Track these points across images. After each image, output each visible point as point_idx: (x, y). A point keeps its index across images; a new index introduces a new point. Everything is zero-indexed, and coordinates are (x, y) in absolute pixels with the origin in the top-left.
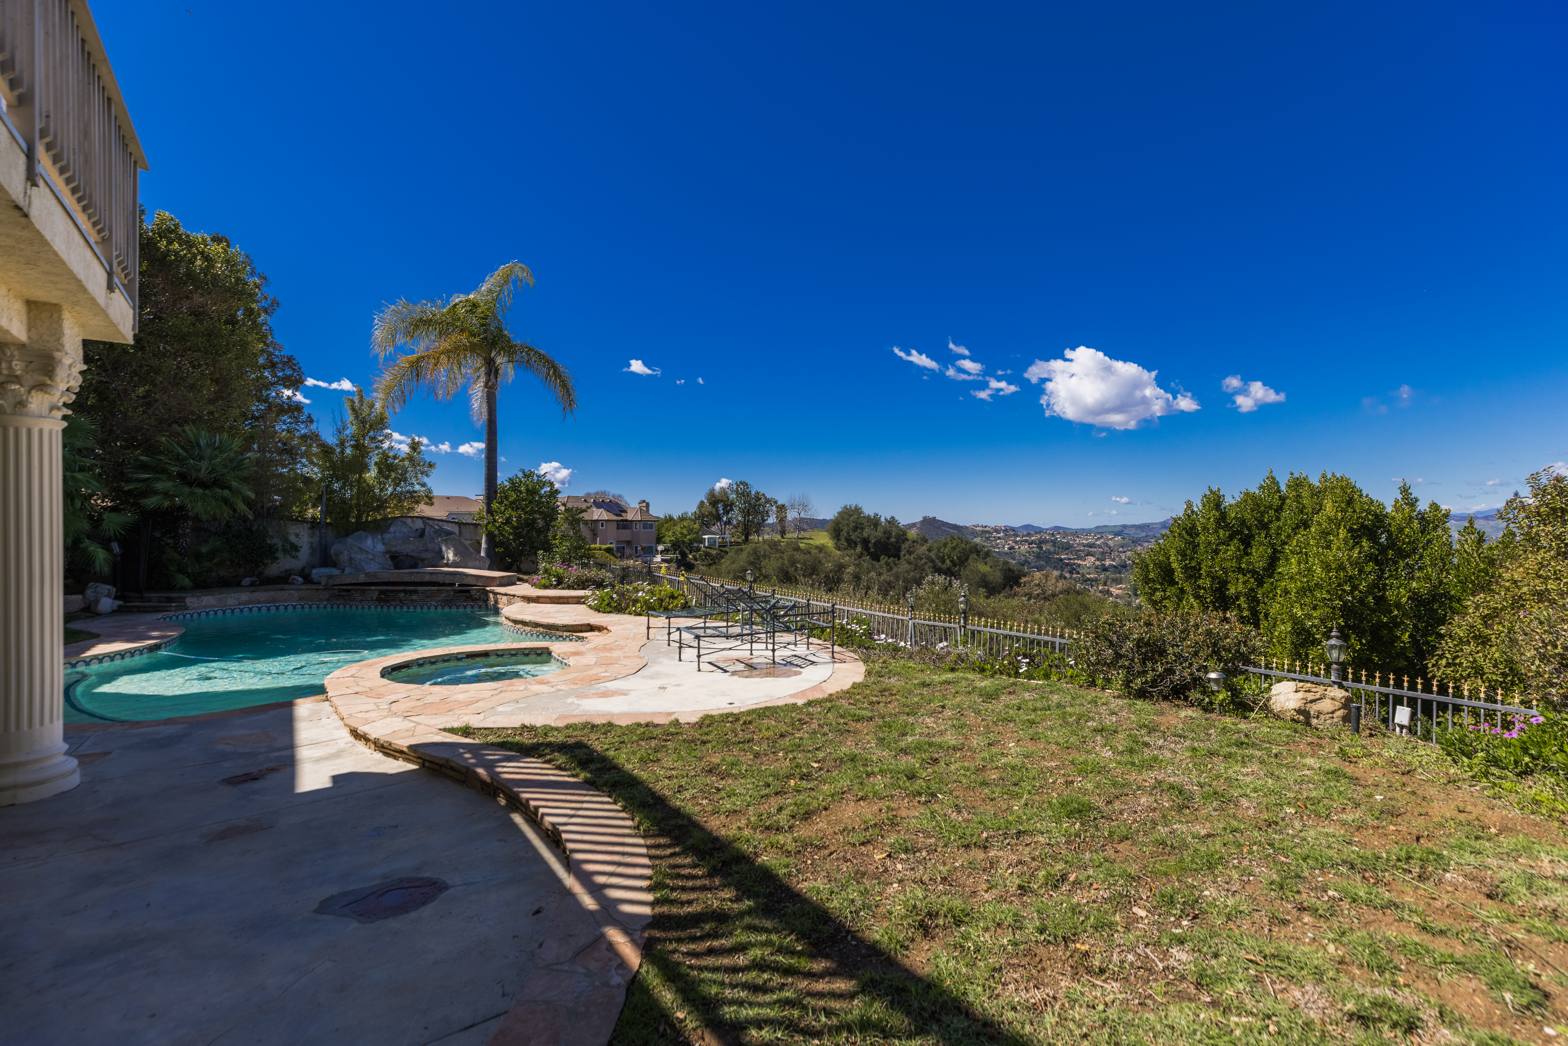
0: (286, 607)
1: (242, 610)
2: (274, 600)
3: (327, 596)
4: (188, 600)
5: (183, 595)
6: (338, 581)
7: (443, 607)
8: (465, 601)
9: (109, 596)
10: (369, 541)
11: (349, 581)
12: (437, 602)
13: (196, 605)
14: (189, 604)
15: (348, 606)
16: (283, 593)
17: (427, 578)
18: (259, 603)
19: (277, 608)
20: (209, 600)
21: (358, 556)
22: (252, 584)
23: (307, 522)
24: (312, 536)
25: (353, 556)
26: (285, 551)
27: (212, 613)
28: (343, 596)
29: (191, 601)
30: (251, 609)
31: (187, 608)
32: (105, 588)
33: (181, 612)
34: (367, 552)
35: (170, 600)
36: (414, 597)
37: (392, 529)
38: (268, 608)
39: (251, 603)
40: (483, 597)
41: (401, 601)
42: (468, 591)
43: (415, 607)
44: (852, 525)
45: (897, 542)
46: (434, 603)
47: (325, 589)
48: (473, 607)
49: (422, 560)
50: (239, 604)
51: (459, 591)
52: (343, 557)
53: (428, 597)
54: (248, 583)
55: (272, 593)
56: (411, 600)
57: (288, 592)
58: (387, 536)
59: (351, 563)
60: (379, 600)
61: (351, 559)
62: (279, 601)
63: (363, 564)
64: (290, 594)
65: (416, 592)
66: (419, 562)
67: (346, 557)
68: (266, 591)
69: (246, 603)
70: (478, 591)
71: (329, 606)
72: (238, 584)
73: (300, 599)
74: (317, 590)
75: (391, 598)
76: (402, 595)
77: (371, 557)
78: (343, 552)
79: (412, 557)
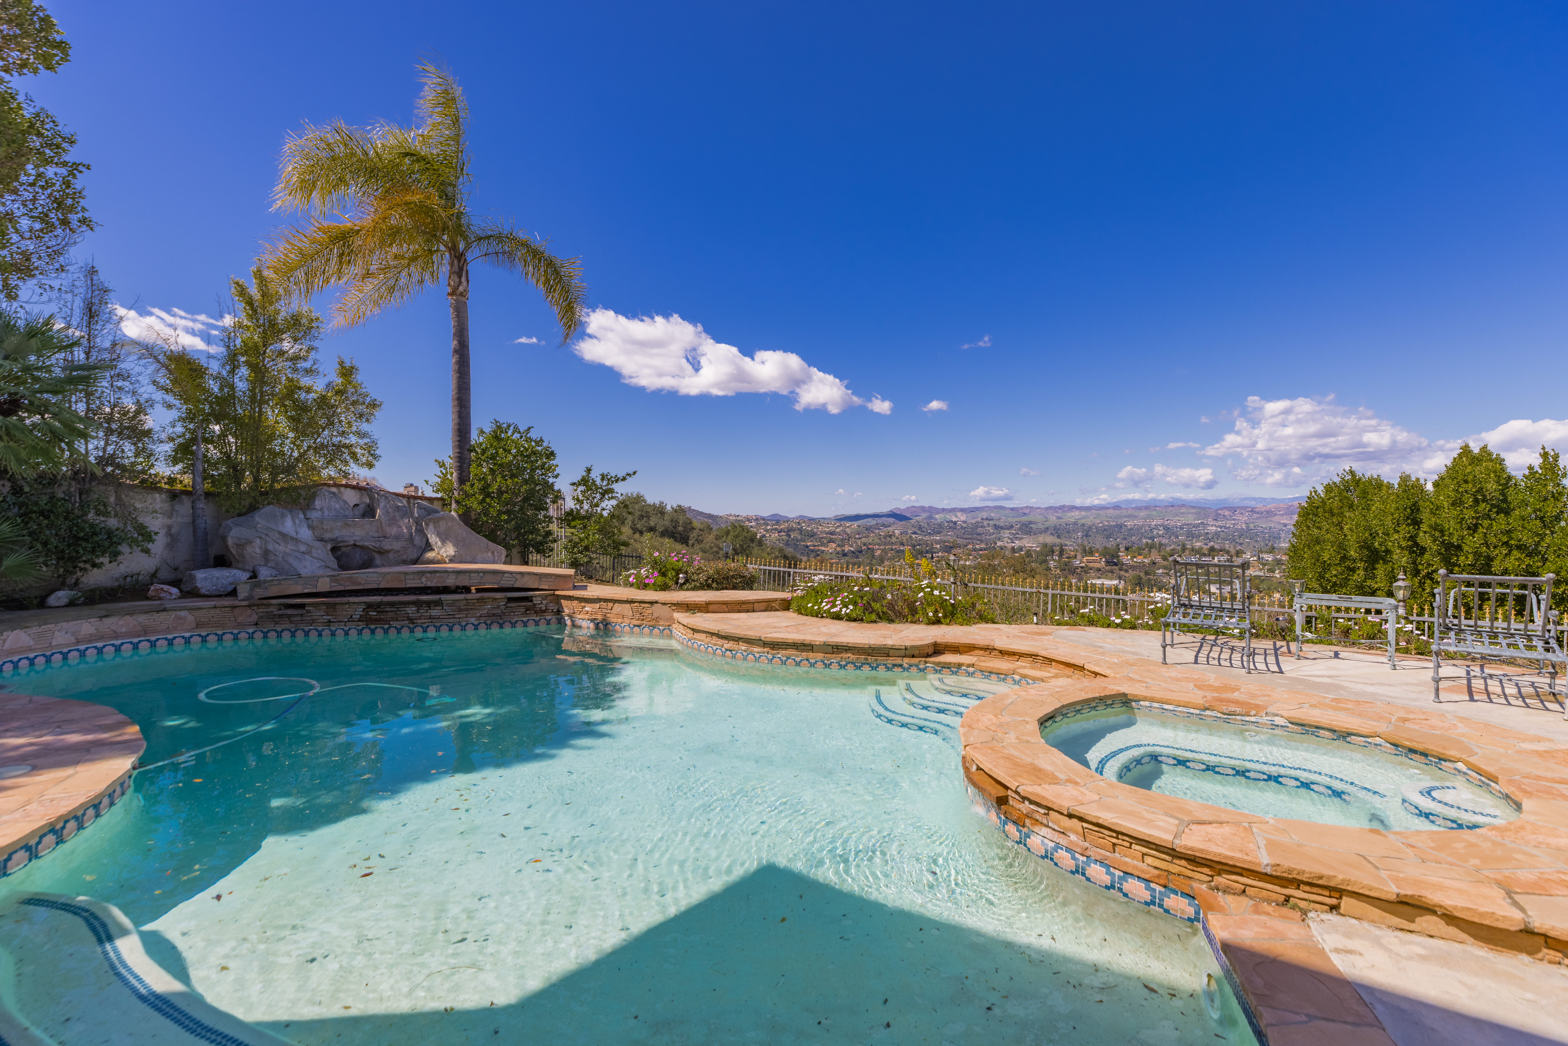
3: (254, 618)
7: (489, 627)
8: (522, 614)
10: (287, 522)
11: (298, 589)
15: (300, 633)
18: (116, 638)
19: (154, 644)
21: (278, 549)
22: (72, 604)
23: (162, 490)
24: (174, 514)
25: (270, 547)
30: (100, 650)
36: (435, 612)
37: (318, 503)
38: (136, 646)
39: (101, 638)
40: (553, 607)
41: (411, 620)
42: (528, 599)
43: (438, 629)
44: (637, 514)
45: (685, 531)
46: (473, 620)
47: (250, 606)
48: (537, 623)
49: (382, 552)
50: (78, 642)
51: (510, 600)
52: (249, 549)
53: (460, 610)
54: (65, 601)
55: (142, 618)
56: (430, 617)
57: (173, 614)
58: (314, 515)
59: (267, 560)
60: (366, 620)
61: (266, 553)
62: (156, 632)
63: (291, 560)
64: (179, 618)
65: (439, 603)
66: (377, 556)
67: (255, 550)
68: (131, 614)
69: (91, 639)
70: (545, 597)
71: (259, 635)
72: (42, 604)
73: (199, 625)
74: (234, 607)
75: (391, 615)
76: (411, 610)
77: (303, 548)
78: (249, 542)
79: (363, 548)
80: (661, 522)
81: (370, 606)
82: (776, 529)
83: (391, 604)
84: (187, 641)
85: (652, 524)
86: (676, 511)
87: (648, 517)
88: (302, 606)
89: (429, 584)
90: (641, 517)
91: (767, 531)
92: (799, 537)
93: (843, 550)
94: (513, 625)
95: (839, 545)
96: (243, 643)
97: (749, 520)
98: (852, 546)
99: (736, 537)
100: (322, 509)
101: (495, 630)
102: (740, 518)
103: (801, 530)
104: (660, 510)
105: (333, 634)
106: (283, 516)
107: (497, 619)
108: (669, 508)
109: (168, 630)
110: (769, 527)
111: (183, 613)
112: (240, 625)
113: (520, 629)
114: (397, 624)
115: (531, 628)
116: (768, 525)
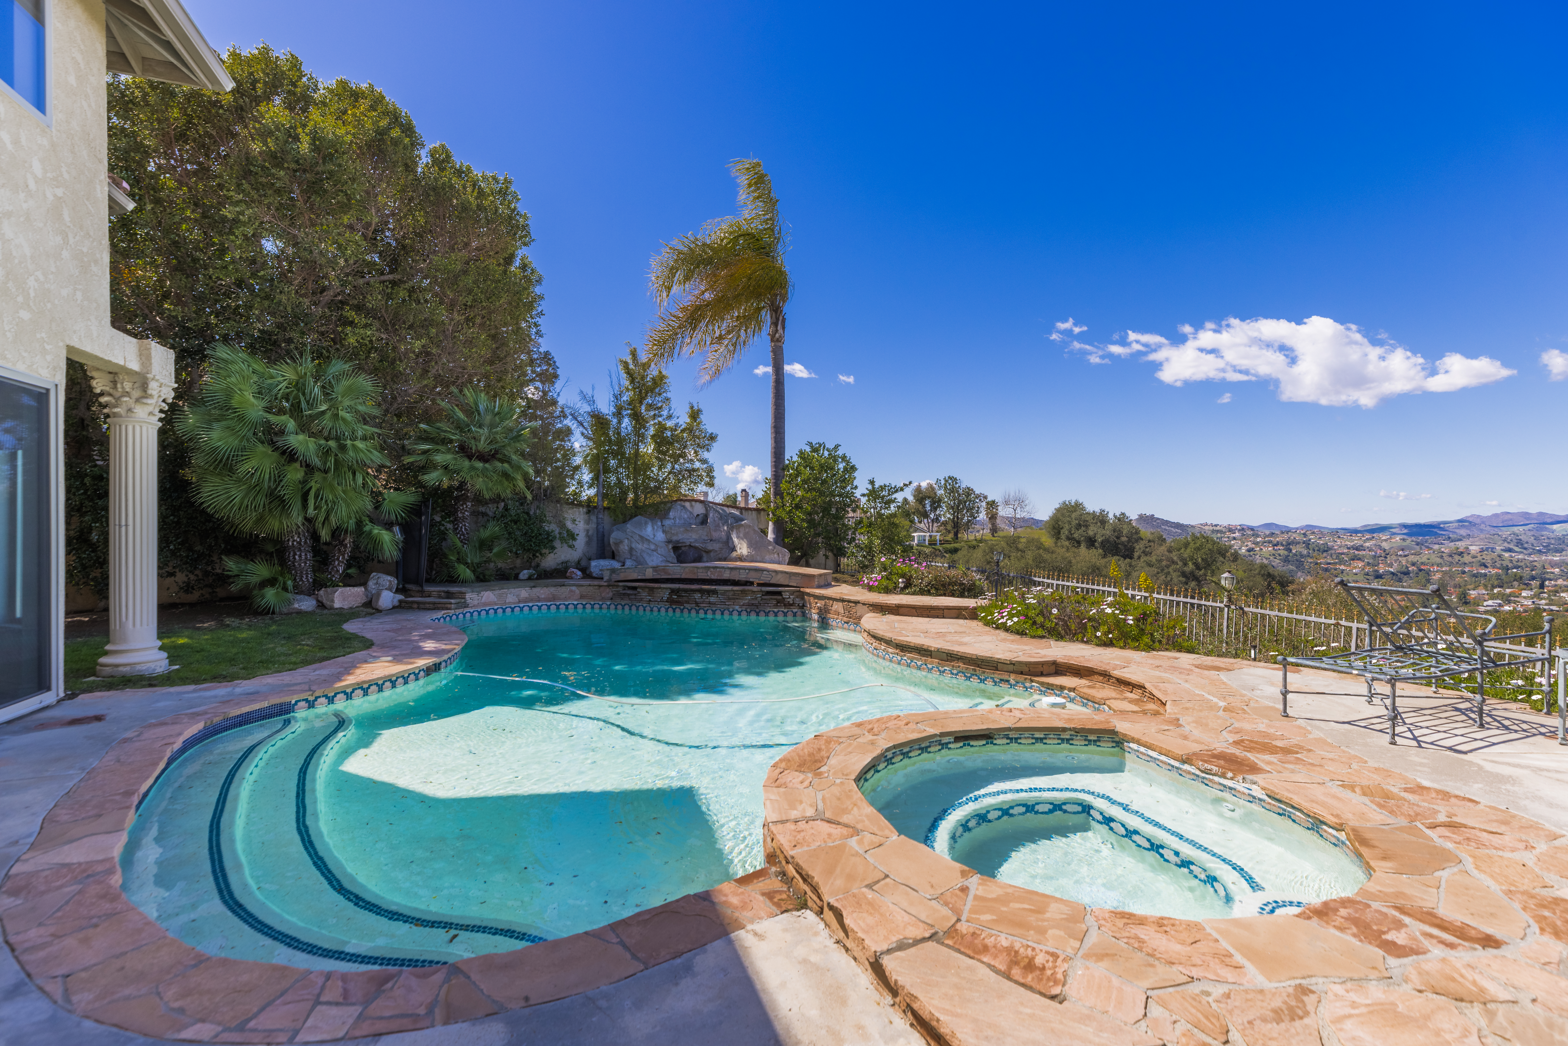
0: (567, 606)
1: (522, 609)
2: (554, 598)
3: (611, 594)
4: (468, 596)
5: (463, 589)
6: (622, 576)
7: (748, 614)
8: (776, 606)
9: (390, 589)
10: (649, 528)
11: (635, 576)
12: (741, 606)
13: (476, 602)
14: (469, 601)
15: (634, 608)
16: (563, 589)
17: (726, 575)
18: (540, 602)
19: (558, 607)
20: (489, 596)
21: (640, 546)
22: (530, 578)
23: (583, 506)
24: (588, 522)
25: (633, 545)
26: (563, 540)
27: (492, 611)
28: (629, 595)
29: (471, 597)
30: (531, 608)
31: (467, 606)
32: (387, 580)
33: (460, 611)
34: (649, 541)
35: (449, 595)
36: (713, 599)
37: (672, 514)
38: (549, 607)
39: (531, 600)
40: (798, 601)
41: (697, 604)
42: (779, 593)
43: (714, 612)
44: (1075, 522)
45: (1129, 541)
46: (737, 607)
47: (608, 586)
48: (785, 614)
49: (708, 552)
50: (520, 602)
51: (768, 593)
52: (621, 547)
53: (729, 599)
54: (526, 576)
55: (552, 589)
56: (710, 603)
57: (569, 588)
58: (667, 522)
59: (631, 555)
60: (671, 601)
61: (631, 549)
62: (560, 599)
63: (645, 555)
64: (571, 591)
65: (715, 592)
66: (704, 554)
67: (624, 547)
68: (547, 586)
69: (526, 600)
70: (792, 593)
71: (613, 607)
72: (516, 577)
73: (582, 597)
74: (600, 586)
75: (685, 599)
76: (697, 596)
77: (653, 547)
78: (621, 542)
79: (696, 548)
80: (1101, 531)
81: (673, 591)
82: (1270, 542)
83: (686, 591)
84: (576, 606)
85: (1091, 533)
86: (1119, 520)
87: (1087, 526)
88: (635, 588)
89: (713, 577)
90: (1079, 526)
91: (1257, 543)
92: (1305, 552)
93: (1377, 571)
94: (767, 614)
95: (1368, 564)
96: (604, 611)
97: (1231, 530)
98: (1391, 565)
99: (1198, 549)
100: (674, 518)
101: (753, 617)
102: (1218, 528)
103: (1307, 544)
104: (1101, 519)
105: (652, 610)
106: (646, 523)
107: (754, 608)
108: (1111, 516)
109: (566, 599)
110: (1259, 539)
111: (574, 588)
112: (603, 599)
113: (771, 618)
114: (687, 606)
115: (781, 618)
116: (1258, 536)
